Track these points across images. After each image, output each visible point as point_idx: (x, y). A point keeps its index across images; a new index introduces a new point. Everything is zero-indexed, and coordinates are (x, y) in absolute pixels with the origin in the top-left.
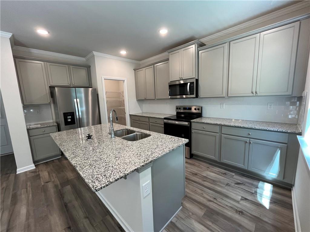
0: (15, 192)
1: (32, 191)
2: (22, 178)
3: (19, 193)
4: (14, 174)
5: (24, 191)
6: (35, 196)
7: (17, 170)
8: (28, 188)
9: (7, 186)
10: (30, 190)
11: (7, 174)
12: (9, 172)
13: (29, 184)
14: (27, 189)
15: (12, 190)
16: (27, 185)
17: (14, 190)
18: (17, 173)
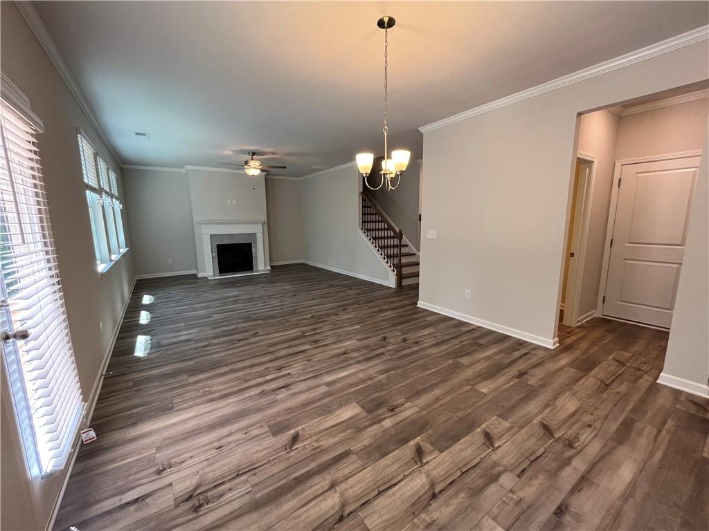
0: (634, 418)
1: (669, 447)
2: (662, 400)
3: (638, 426)
4: (652, 379)
5: (649, 430)
6: (667, 466)
7: (661, 374)
8: (664, 433)
9: (625, 394)
10: (666, 442)
11: (639, 370)
12: (643, 369)
13: (670, 423)
14: (660, 431)
15: (629, 408)
16: (665, 422)
17: (633, 411)
18: (658, 381)
